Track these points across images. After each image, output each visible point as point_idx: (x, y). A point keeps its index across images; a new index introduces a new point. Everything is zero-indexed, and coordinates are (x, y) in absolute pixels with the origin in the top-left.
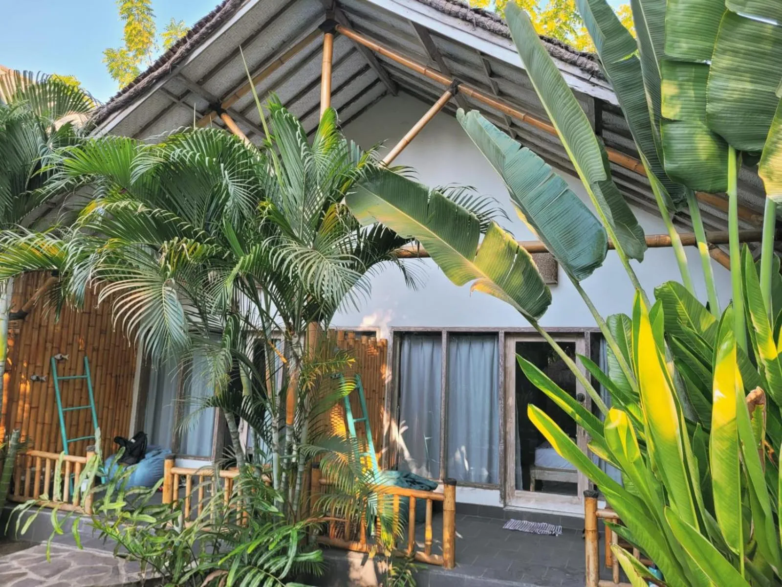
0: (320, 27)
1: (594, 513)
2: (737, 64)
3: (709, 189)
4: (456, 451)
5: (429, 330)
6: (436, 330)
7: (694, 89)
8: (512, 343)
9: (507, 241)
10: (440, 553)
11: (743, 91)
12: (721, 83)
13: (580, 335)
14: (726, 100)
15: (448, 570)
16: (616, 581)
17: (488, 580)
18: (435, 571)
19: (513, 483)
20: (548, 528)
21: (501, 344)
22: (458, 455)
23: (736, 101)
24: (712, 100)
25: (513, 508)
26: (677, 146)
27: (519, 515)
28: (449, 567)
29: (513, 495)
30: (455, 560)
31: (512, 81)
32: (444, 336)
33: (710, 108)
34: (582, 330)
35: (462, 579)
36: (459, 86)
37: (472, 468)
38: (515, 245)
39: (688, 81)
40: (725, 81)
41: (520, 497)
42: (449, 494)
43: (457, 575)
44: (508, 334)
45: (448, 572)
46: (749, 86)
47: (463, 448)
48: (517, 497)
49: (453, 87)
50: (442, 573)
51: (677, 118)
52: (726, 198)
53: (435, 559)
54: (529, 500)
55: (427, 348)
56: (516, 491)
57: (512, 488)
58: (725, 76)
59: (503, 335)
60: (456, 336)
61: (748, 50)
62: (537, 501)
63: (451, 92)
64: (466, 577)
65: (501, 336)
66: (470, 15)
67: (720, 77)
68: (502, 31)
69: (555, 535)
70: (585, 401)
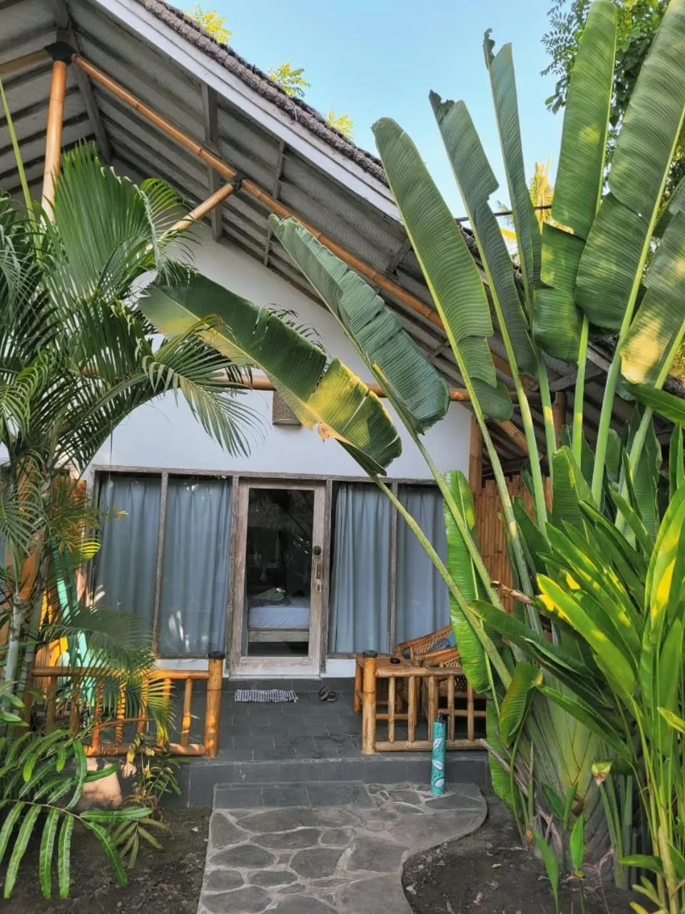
0: (47, 48)
1: (374, 673)
2: (609, 245)
3: (565, 357)
4: (169, 617)
5: (145, 471)
6: (154, 471)
7: (565, 259)
8: (245, 491)
9: (355, 383)
10: (201, 742)
11: (610, 271)
12: (591, 259)
13: (321, 483)
14: (596, 277)
15: (212, 759)
16: (391, 740)
17: (262, 763)
18: (197, 764)
19: (239, 649)
20: (283, 695)
21: (234, 490)
22: (172, 623)
23: (602, 279)
24: (583, 274)
25: (240, 677)
26: (546, 311)
27: (246, 684)
28: (213, 756)
29: (238, 663)
30: (218, 746)
31: (306, 193)
32: (165, 479)
33: (580, 280)
34: (324, 478)
35: (232, 767)
36: (244, 181)
37: (187, 636)
38: (365, 390)
39: (562, 249)
40: (596, 258)
41: (246, 664)
42: (216, 671)
43: (225, 763)
44: (243, 480)
45: (212, 762)
46: (614, 268)
47: (179, 615)
48: (243, 664)
49: (236, 181)
50: (207, 764)
51: (550, 285)
52: (577, 367)
53: (193, 748)
54: (255, 666)
55: (137, 493)
56: (242, 658)
57: (237, 654)
58: (599, 254)
59: (237, 480)
60: (179, 479)
61: (618, 234)
62: (265, 665)
63: (234, 186)
64: (236, 763)
65: (236, 481)
66: (290, 105)
67: (593, 253)
68: (326, 135)
69: (292, 701)
70: (321, 554)
